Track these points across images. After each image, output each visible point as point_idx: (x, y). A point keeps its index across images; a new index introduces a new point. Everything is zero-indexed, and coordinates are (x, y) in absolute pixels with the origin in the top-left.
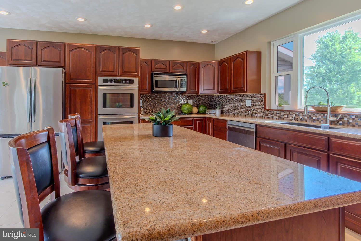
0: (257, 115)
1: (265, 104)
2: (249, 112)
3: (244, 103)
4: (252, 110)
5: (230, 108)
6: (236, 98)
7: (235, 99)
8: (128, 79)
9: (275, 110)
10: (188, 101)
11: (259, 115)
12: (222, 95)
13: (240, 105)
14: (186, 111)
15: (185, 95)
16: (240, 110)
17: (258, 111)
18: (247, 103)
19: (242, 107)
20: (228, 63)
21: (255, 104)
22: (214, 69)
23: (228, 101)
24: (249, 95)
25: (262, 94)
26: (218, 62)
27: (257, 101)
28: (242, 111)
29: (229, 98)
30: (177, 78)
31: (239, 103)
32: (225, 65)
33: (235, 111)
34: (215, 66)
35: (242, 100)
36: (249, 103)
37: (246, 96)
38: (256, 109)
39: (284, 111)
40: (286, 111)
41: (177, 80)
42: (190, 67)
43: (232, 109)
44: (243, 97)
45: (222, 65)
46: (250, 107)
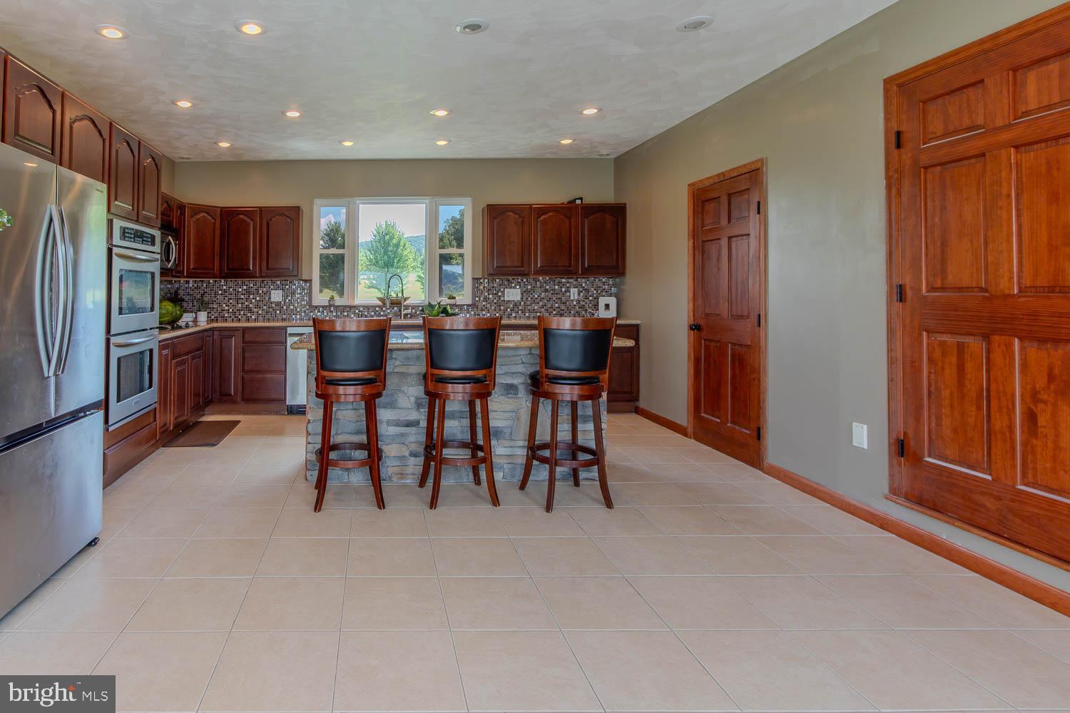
0: (294, 316)
1: (310, 297)
2: (278, 312)
3: (266, 296)
4: (285, 308)
5: (227, 308)
6: (245, 287)
7: (240, 290)
9: (327, 306)
11: (299, 316)
12: (202, 281)
13: (253, 301)
16: (256, 310)
17: (296, 310)
18: (272, 295)
19: (260, 303)
20: (252, 220)
21: (290, 298)
22: (214, 223)
23: (220, 292)
24: (279, 282)
25: (306, 281)
26: (221, 210)
27: (293, 293)
28: (260, 312)
29: (225, 287)
30: (170, 237)
31: (251, 297)
32: (245, 221)
33: (242, 312)
34: (215, 220)
35: (260, 292)
36: (277, 296)
37: (270, 283)
38: (292, 307)
39: (339, 306)
40: (345, 306)
41: (169, 241)
42: (177, 212)
43: (231, 310)
44: (263, 285)
45: (234, 219)
46: (278, 304)
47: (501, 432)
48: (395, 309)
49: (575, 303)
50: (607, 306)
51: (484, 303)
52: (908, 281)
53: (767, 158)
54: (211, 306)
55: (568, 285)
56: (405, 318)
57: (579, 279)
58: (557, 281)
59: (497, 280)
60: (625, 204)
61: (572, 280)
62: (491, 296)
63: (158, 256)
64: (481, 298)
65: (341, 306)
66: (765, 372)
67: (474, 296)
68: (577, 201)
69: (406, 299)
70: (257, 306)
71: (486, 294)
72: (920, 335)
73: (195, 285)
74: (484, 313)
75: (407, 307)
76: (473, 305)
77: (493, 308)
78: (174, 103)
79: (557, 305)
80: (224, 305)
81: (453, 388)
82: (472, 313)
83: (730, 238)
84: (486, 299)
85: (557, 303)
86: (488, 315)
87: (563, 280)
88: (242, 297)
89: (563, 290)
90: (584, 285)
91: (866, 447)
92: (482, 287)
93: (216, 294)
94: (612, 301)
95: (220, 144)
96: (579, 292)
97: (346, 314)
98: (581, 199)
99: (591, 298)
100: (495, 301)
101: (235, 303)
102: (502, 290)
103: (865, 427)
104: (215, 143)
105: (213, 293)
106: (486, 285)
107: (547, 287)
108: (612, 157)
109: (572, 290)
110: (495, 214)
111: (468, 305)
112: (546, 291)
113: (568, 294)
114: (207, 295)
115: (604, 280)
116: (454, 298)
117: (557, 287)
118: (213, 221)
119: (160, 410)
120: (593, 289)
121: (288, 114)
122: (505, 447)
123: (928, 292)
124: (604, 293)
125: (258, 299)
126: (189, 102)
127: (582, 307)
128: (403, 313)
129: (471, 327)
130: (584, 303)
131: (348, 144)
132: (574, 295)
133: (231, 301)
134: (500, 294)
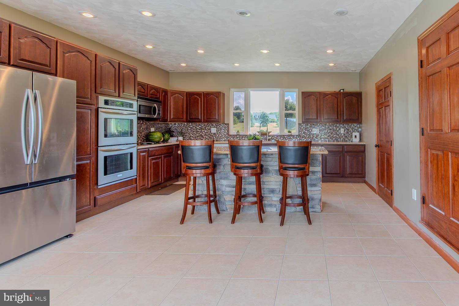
0: (221, 139)
1: (228, 131)
2: (214, 137)
3: (209, 131)
4: (217, 135)
5: (192, 135)
6: (200, 127)
7: (198, 128)
8: (128, 103)
9: (236, 135)
10: (151, 128)
11: (223, 139)
12: (182, 124)
13: (204, 132)
14: (158, 140)
15: (149, 123)
16: (205, 136)
17: (222, 136)
18: (212, 130)
19: (207, 134)
20: (200, 97)
21: (219, 131)
22: (183, 99)
23: (189, 129)
24: (214, 125)
25: (226, 124)
26: (186, 93)
27: (221, 129)
28: (207, 137)
29: (191, 126)
30: (155, 104)
31: (203, 131)
32: (197, 97)
33: (199, 137)
34: (184, 97)
35: (207, 128)
36: (214, 130)
37: (211, 125)
38: (220, 135)
39: (241, 135)
40: (244, 135)
41: (155, 106)
42: (162, 93)
43: (194, 136)
44: (208, 126)
45: (192, 97)
46: (214, 134)
47: (275, 190)
48: (265, 136)
49: (343, 135)
50: (356, 136)
51: (303, 135)
52: (424, 126)
53: (392, 73)
54: (185, 134)
55: (340, 127)
56: (269, 141)
57: (344, 125)
58: (335, 125)
59: (309, 125)
60: (362, 92)
61: (341, 125)
62: (306, 132)
63: (136, 113)
64: (302, 133)
65: (242, 135)
66: (393, 166)
67: (299, 131)
68: (341, 90)
69: (269, 133)
70: (205, 135)
71: (304, 131)
72: (428, 150)
73: (179, 125)
74: (303, 139)
75: (269, 136)
76: (299, 136)
77: (307, 137)
78: (144, 46)
79: (335, 136)
80: (191, 134)
81: (244, 171)
82: (298, 139)
83: (385, 107)
84: (304, 133)
85: (335, 135)
86: (305, 140)
87: (338, 125)
88: (199, 131)
89: (338, 129)
90: (346, 127)
91: (416, 200)
92: (302, 128)
93: (188, 130)
94: (358, 134)
95: (181, 64)
96: (345, 130)
97: (244, 138)
98: (343, 90)
99: (350, 133)
100: (308, 134)
101: (196, 133)
102: (311, 129)
103: (415, 190)
104: (179, 64)
105: (186, 129)
106: (304, 127)
107: (331, 128)
108: (358, 71)
109: (341, 129)
110: (306, 96)
111: (297, 135)
112: (330, 129)
113: (340, 131)
114: (183, 129)
115: (355, 125)
116: (291, 132)
117: (335, 128)
118: (183, 98)
119: (139, 179)
120: (350, 129)
121: (198, 51)
122: (277, 197)
123: (430, 131)
124: (355, 131)
125: (206, 131)
126: (152, 46)
127: (346, 137)
128: (268, 138)
129: (251, 145)
130: (347, 135)
131: (236, 65)
132: (342, 131)
133: (194, 132)
134: (310, 131)
